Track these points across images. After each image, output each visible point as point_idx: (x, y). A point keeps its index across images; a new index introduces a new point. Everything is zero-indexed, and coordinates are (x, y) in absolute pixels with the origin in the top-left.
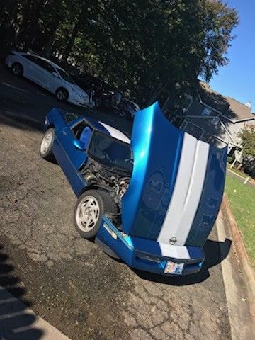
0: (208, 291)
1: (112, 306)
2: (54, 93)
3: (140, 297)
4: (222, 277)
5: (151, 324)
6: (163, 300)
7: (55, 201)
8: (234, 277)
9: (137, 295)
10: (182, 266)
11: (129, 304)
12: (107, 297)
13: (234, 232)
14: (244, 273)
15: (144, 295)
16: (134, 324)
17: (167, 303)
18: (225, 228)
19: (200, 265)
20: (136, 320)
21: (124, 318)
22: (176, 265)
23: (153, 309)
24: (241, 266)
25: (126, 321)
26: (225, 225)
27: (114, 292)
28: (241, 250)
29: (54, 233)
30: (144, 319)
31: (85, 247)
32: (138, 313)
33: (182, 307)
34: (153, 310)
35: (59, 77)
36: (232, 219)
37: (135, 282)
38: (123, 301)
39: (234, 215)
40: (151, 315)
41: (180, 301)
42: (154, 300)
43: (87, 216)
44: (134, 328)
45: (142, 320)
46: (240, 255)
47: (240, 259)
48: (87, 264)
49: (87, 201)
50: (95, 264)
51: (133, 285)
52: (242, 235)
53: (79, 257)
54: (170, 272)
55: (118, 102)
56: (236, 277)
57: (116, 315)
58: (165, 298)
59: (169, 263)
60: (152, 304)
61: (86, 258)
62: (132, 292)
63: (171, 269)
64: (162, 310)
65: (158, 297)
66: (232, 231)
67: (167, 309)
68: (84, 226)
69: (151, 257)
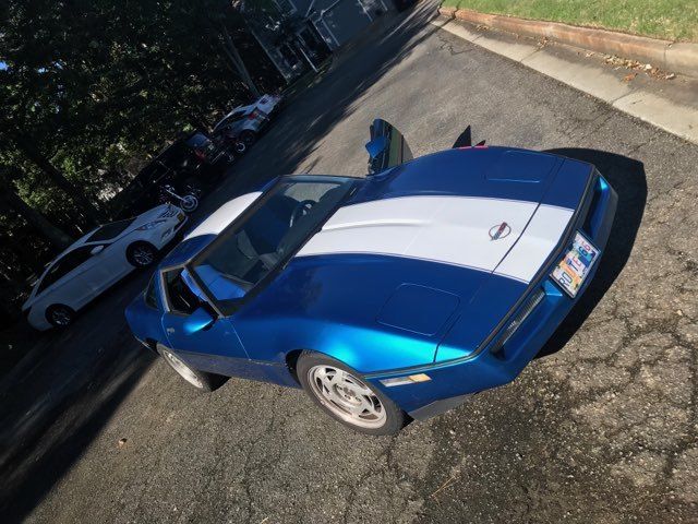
0: (677, 193)
1: (585, 490)
2: (132, 268)
3: (602, 391)
4: (663, 133)
5: (681, 415)
6: (639, 332)
7: (294, 438)
8: (678, 102)
9: (592, 395)
10: (580, 241)
11: (601, 438)
12: (555, 485)
13: (578, 41)
14: (680, 70)
15: (600, 376)
16: (659, 463)
17: (653, 326)
18: (560, 57)
19: (604, 186)
20: (651, 450)
21: (627, 481)
22: (571, 255)
23: (648, 378)
24: (661, 68)
25: (639, 482)
26: (552, 54)
27: (553, 456)
28: (626, 47)
29: (350, 500)
30: (660, 424)
31: (418, 446)
32: (636, 429)
33: (682, 290)
34: (650, 382)
35: (106, 246)
36: (549, 30)
37: (559, 374)
38: (587, 447)
39: (544, 19)
40: (660, 394)
41: (665, 287)
42: (627, 357)
43: (352, 399)
44: (668, 472)
45: (660, 434)
46: (634, 56)
47: (646, 60)
48: (455, 471)
49: (319, 380)
50: (466, 449)
51: (564, 387)
52: (594, 24)
53: (431, 481)
54: (580, 281)
55: (211, 147)
56: (680, 94)
57: (609, 498)
58: (636, 323)
59: (557, 274)
60: (634, 371)
61: (440, 464)
62: (576, 404)
63: (572, 275)
64: (662, 356)
65: (626, 342)
66: (573, 44)
67: (666, 340)
68: (373, 417)
69: (515, 316)
